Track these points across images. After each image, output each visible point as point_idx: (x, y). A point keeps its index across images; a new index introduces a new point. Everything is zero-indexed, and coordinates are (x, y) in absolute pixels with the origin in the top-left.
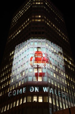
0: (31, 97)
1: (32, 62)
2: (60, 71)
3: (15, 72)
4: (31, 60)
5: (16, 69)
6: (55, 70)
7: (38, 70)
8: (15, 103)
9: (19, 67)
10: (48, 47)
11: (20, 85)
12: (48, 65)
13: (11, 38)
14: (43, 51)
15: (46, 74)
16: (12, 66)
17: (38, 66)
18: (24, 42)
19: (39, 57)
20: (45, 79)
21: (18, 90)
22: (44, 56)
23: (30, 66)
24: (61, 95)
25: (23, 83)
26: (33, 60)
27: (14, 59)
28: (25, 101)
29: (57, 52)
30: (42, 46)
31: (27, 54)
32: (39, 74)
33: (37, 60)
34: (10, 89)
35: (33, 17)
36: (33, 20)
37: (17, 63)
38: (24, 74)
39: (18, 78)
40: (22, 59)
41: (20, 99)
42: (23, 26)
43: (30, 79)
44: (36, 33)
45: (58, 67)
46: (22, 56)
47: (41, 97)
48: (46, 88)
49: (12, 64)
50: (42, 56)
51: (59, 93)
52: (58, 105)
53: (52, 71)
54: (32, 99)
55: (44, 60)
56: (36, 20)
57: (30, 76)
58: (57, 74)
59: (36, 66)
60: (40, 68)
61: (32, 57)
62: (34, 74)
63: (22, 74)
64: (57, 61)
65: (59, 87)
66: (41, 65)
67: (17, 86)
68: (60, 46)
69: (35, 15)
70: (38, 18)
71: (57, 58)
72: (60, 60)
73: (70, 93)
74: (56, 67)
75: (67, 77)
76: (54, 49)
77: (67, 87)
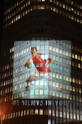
0: (33, 110)
3: (18, 79)
8: (19, 112)
11: (23, 96)
15: (47, 87)
34: (14, 97)
37: (19, 68)
41: (24, 110)
52: (57, 115)
56: (39, 8)
62: (36, 87)
67: (20, 96)
71: (63, 61)
72: (67, 61)
73: (74, 99)
74: (60, 74)
75: (74, 81)
76: (60, 49)
77: (72, 93)
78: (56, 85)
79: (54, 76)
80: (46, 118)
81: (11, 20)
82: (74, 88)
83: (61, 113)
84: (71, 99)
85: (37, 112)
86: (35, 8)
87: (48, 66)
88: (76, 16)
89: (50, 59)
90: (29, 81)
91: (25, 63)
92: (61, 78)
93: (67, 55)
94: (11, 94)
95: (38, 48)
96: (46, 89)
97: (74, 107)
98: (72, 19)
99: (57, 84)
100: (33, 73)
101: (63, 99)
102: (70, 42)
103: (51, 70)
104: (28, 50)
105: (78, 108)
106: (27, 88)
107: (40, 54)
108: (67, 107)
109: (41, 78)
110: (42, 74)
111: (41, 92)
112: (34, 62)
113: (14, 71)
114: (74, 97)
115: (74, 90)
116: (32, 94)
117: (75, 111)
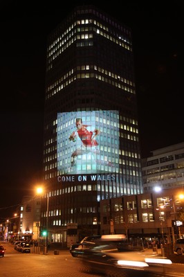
0: (80, 186)
2: (113, 149)
8: (66, 189)
9: (67, 149)
10: (99, 121)
18: (69, 112)
21: (67, 177)
28: (75, 190)
34: (59, 173)
35: (78, 68)
39: (66, 163)
41: (71, 187)
42: (66, 80)
47: (91, 186)
48: (93, 176)
52: (107, 191)
53: (102, 155)
54: (82, 188)
56: (83, 76)
65: (110, 171)
67: (66, 172)
69: (81, 66)
70: (86, 72)
71: (111, 132)
72: (116, 132)
73: (124, 173)
74: (109, 147)
75: (123, 154)
76: (107, 119)
77: (121, 167)
78: (104, 158)
79: (102, 149)
80: (95, 193)
81: (53, 90)
82: (123, 161)
83: (110, 188)
84: (121, 172)
85: (85, 188)
86: (79, 77)
87: (94, 139)
88: (122, 84)
89: (96, 131)
90: (74, 155)
91: (69, 137)
92: (109, 151)
93: (115, 126)
94: (55, 170)
95: (84, 119)
96: (94, 163)
97: (124, 181)
98: (120, 87)
99: (106, 157)
100: (79, 147)
101: (112, 173)
102: (118, 112)
103: (98, 142)
104: (73, 122)
105: (129, 182)
106: (73, 163)
107: (86, 126)
108: (117, 181)
109: (87, 152)
110: (89, 148)
111: (89, 167)
112: (79, 135)
113: (58, 145)
114: (124, 171)
115: (124, 164)
116: (79, 169)
117: (125, 185)
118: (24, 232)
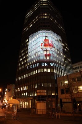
0: (42, 69)
1: (42, 46)
2: (60, 52)
3: (31, 53)
4: (41, 46)
5: (31, 52)
6: (57, 52)
7: (46, 52)
8: (32, 73)
9: (33, 50)
10: (53, 36)
11: (34, 62)
12: (53, 49)
13: (26, 30)
14: (50, 39)
15: (52, 55)
16: (28, 49)
17: (46, 49)
18: (35, 32)
19: (47, 43)
20: (52, 58)
21: (34, 65)
22: (50, 42)
23: (41, 50)
24: (61, 67)
25: (37, 61)
26: (43, 45)
27: (29, 44)
28: (39, 72)
29: (58, 40)
30: (49, 36)
31: (39, 41)
32: (47, 55)
33: (45, 45)
34: (28, 64)
35: (41, 14)
36: (41, 17)
37: (31, 47)
38: (37, 55)
39: (33, 57)
40: (35, 44)
41: (36, 70)
42: (34, 21)
43: (41, 58)
44: (44, 26)
45: (59, 50)
46: (35, 43)
47: (49, 69)
48: (52, 64)
49: (28, 48)
50: (49, 43)
51: (60, 67)
53: (55, 53)
54: (44, 70)
55: (50, 46)
56: (44, 17)
57: (41, 56)
58: (59, 54)
59: (45, 50)
60: (48, 50)
61: (42, 43)
62: (44, 55)
63: (36, 55)
64: (59, 46)
65: (60, 63)
66: (48, 48)
67: (32, 63)
68: (60, 36)
69: (42, 13)
70: (45, 16)
115: (65, 61)
118: (6, 101)
